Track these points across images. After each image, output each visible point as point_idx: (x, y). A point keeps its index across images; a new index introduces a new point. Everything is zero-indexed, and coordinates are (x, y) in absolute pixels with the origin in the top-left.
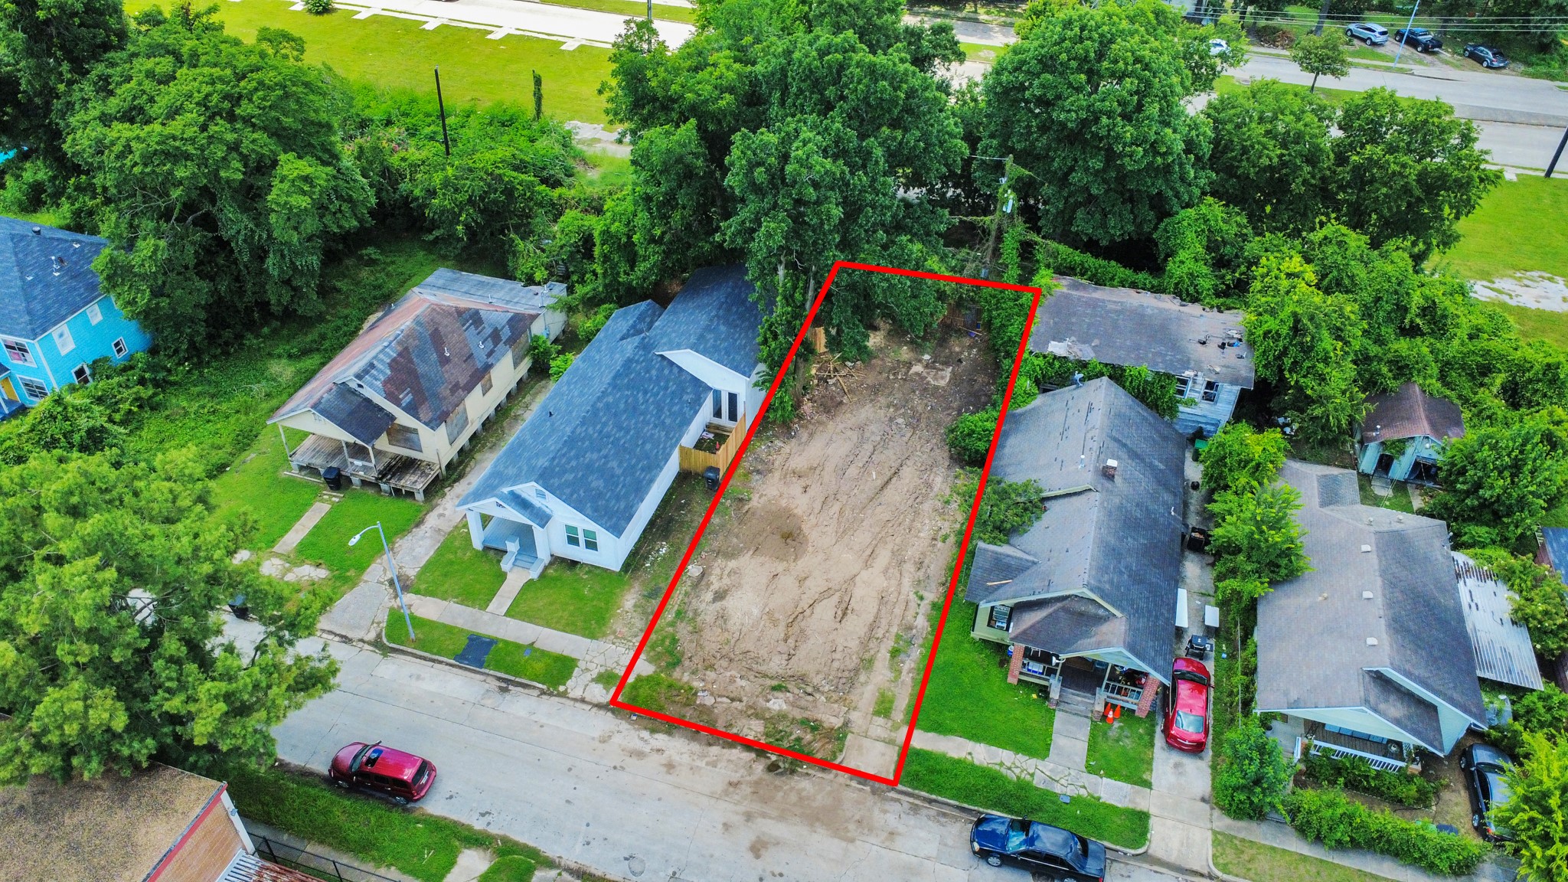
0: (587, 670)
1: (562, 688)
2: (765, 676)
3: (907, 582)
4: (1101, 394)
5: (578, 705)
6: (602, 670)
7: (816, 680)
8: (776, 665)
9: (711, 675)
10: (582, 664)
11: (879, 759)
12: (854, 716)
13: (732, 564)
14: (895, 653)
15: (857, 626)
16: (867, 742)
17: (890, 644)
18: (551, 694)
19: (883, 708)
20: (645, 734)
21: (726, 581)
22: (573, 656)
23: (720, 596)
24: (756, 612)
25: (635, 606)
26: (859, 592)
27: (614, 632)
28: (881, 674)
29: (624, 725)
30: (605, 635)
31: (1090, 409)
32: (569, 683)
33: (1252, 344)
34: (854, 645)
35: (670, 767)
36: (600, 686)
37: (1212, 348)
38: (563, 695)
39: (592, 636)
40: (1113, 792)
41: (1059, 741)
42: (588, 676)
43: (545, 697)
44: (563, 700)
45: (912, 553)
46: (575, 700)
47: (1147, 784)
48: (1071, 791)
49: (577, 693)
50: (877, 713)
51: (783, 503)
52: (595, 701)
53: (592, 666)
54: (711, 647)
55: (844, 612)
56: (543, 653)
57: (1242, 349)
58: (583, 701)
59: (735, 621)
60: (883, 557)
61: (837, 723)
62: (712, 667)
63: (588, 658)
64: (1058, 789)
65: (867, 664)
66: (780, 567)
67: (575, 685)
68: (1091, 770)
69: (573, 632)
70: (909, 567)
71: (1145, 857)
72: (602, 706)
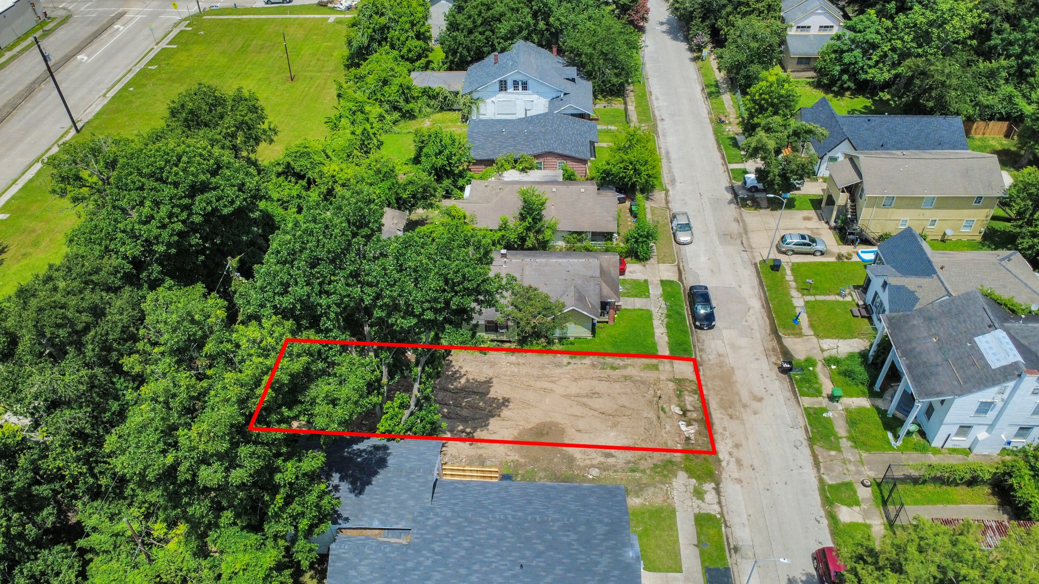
0: (698, 507)
1: (718, 516)
2: (659, 417)
5: (723, 504)
6: (694, 498)
7: (649, 396)
8: (649, 414)
10: (697, 511)
11: (683, 365)
12: (663, 378)
14: (613, 368)
15: (601, 387)
16: (677, 371)
17: (610, 372)
18: (725, 522)
19: (655, 367)
20: (724, 464)
22: (693, 518)
23: (608, 454)
24: (613, 434)
25: (638, 497)
26: (574, 389)
27: (665, 501)
28: (630, 371)
30: (669, 505)
32: (713, 513)
34: (617, 385)
35: (737, 446)
36: (705, 496)
38: (722, 514)
39: (674, 511)
40: (655, 290)
41: (639, 306)
42: (702, 505)
43: (728, 524)
44: (725, 513)
45: (535, 372)
46: (721, 507)
47: (647, 281)
48: (662, 302)
49: (717, 507)
50: (657, 369)
52: (716, 496)
53: (695, 505)
55: (594, 394)
58: (719, 503)
60: (545, 384)
61: (672, 384)
63: (690, 509)
64: (664, 306)
65: (626, 378)
67: (711, 508)
68: (648, 296)
69: (675, 524)
70: (546, 372)
71: (680, 279)
72: (718, 491)
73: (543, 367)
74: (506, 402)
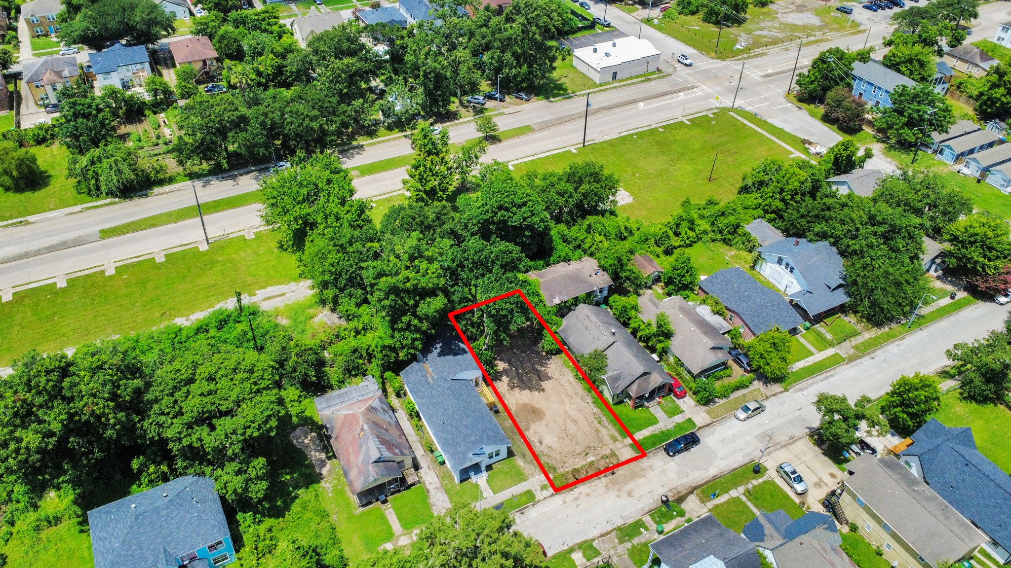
0: (536, 490)
1: (536, 500)
2: (580, 454)
3: (579, 401)
4: (584, 310)
5: (546, 500)
6: (540, 486)
7: (592, 445)
8: (579, 449)
9: (567, 465)
10: (533, 490)
11: (627, 453)
12: (611, 446)
13: (531, 431)
14: (600, 423)
15: (582, 422)
16: (621, 450)
17: (596, 422)
18: (536, 504)
19: (615, 440)
20: (572, 492)
21: (537, 437)
22: (528, 489)
23: (541, 443)
24: (555, 439)
26: (572, 413)
27: (529, 474)
28: (604, 432)
29: (564, 495)
30: (528, 477)
31: (588, 317)
32: (536, 497)
33: (605, 269)
34: (588, 428)
35: (588, 495)
36: (545, 491)
37: (594, 276)
38: (539, 501)
39: (526, 480)
40: (679, 419)
41: (657, 416)
42: (538, 491)
43: (535, 506)
44: (540, 503)
45: (570, 392)
46: (543, 500)
47: (683, 411)
48: (672, 426)
49: (541, 498)
50: (614, 442)
51: (520, 402)
52: (548, 496)
53: (536, 488)
54: (558, 457)
55: (575, 422)
56: (520, 495)
57: (601, 272)
58: (545, 498)
59: (553, 446)
60: (566, 399)
61: (609, 452)
62: (565, 463)
63: (532, 487)
64: (669, 427)
65: (597, 430)
66: (544, 422)
67: (539, 495)
68: (670, 417)
69: (519, 483)
70: (575, 397)
71: (700, 428)
72: (552, 495)
73: (576, 394)
74: (543, 390)
